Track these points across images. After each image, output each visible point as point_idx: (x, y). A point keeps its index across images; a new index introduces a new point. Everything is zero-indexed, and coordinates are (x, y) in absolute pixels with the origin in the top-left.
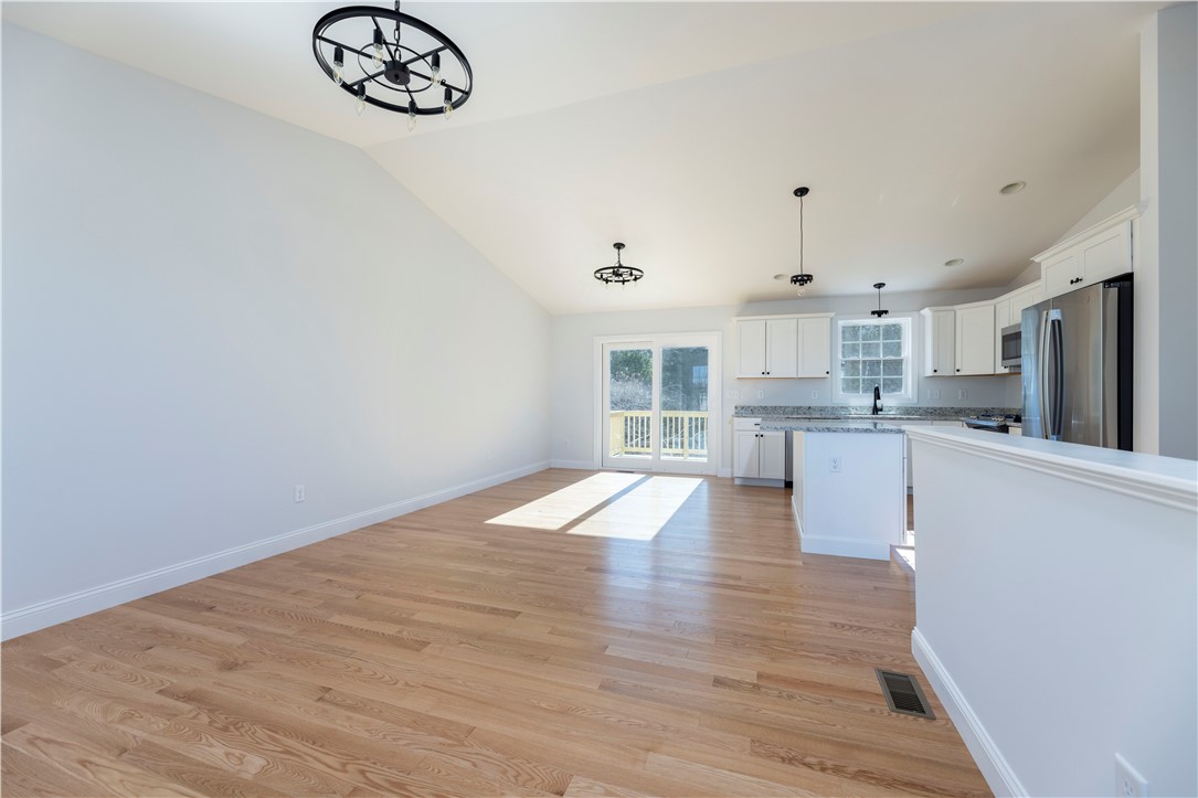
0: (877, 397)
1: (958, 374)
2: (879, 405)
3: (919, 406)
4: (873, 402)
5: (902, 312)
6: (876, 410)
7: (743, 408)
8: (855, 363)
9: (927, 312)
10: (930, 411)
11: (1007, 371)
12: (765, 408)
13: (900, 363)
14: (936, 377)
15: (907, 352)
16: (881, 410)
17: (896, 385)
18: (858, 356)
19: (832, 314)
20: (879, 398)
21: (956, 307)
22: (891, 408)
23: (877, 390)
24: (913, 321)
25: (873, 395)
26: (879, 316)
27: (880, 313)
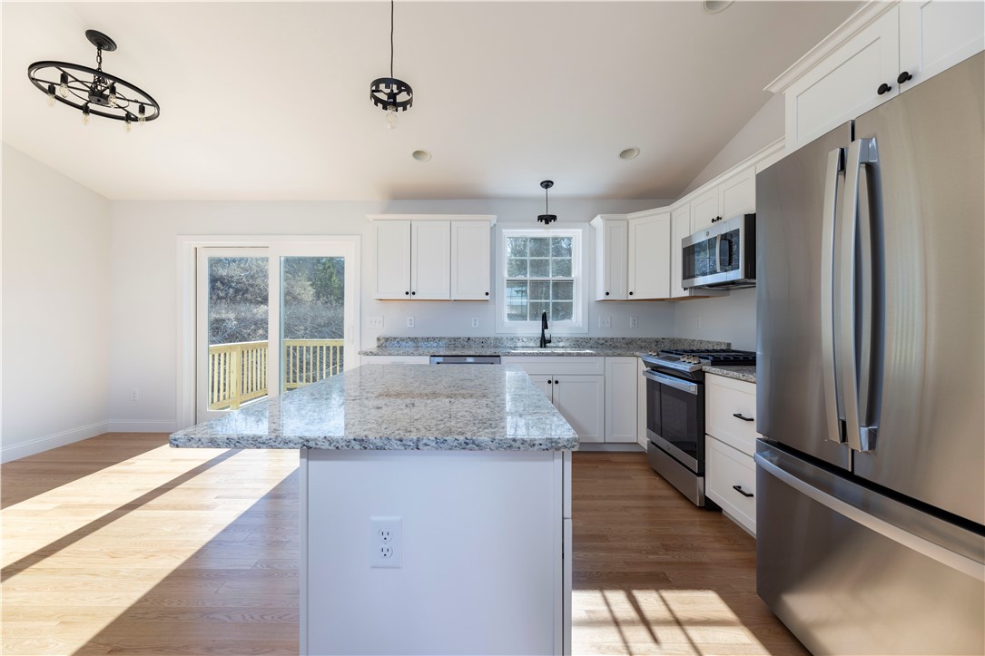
0: (545, 326)
1: (631, 297)
2: (547, 336)
3: (589, 336)
4: (541, 332)
5: (572, 223)
6: (544, 342)
7: (387, 339)
8: (523, 283)
9: (598, 221)
10: (601, 342)
11: (687, 293)
12: (415, 340)
13: (570, 284)
14: (608, 302)
15: (577, 272)
16: (550, 342)
17: (564, 311)
18: (525, 275)
19: (493, 218)
20: (547, 328)
21: (629, 216)
22: (560, 339)
23: (544, 318)
24: (583, 232)
25: (540, 322)
26: (547, 223)
27: (548, 219)
